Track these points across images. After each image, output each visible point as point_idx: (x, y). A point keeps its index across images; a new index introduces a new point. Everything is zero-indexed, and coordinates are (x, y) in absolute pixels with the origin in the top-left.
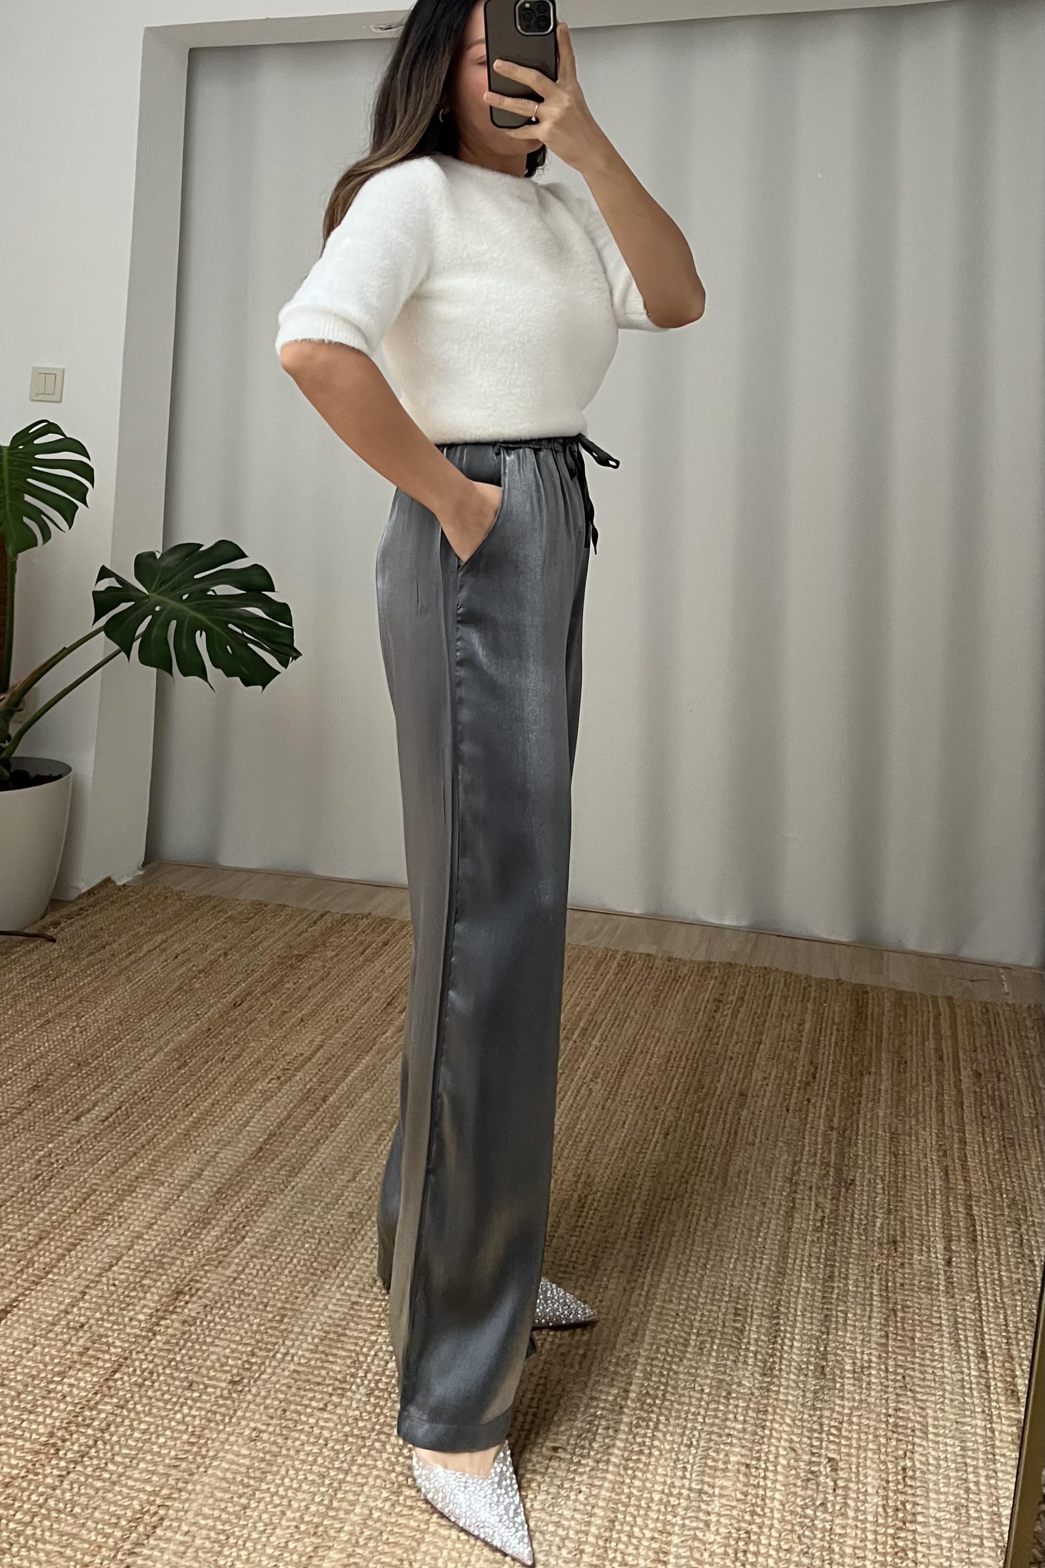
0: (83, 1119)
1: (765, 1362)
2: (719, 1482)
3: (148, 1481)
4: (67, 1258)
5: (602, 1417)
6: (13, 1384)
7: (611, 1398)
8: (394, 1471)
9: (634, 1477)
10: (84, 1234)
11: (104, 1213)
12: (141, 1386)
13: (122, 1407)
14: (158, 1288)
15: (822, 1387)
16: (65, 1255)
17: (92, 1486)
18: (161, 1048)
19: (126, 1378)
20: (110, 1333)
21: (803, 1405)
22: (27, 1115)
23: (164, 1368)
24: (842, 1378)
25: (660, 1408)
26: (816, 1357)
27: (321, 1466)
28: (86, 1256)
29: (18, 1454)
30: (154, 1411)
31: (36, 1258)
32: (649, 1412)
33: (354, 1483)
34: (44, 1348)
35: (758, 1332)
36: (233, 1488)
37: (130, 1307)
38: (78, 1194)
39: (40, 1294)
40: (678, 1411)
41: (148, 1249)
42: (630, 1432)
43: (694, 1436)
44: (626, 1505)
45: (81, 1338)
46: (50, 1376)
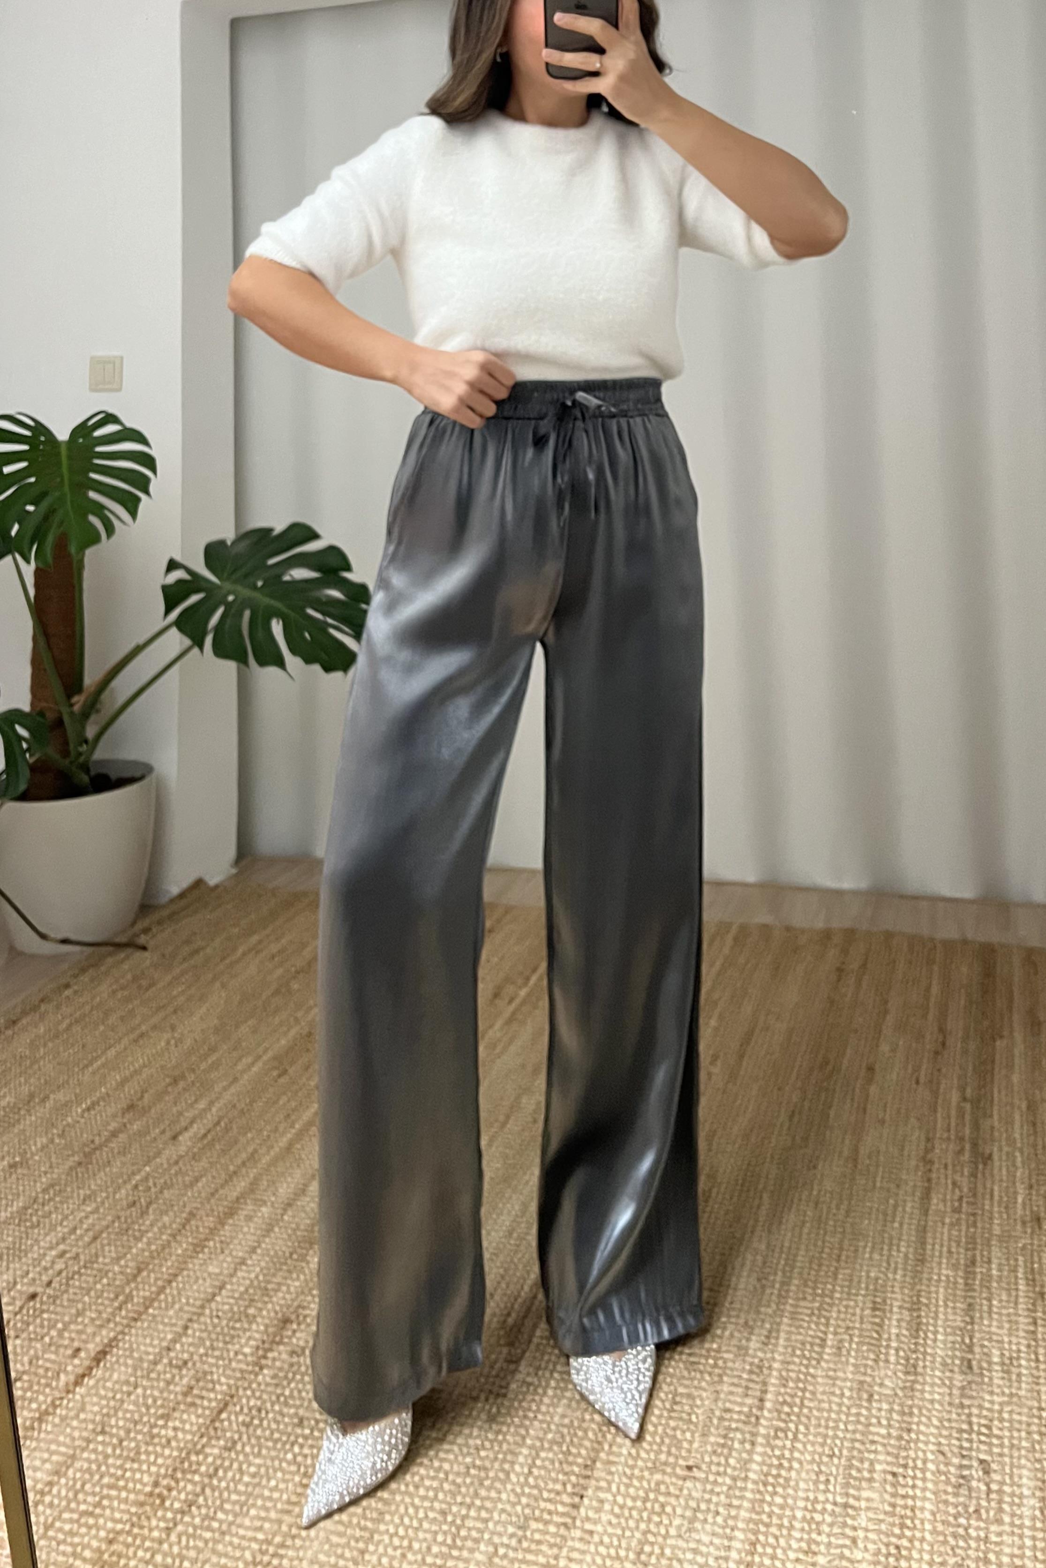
0: (181, 1138)
1: (907, 1359)
2: (865, 1494)
3: (260, 1529)
4: (168, 1291)
5: (737, 1429)
6: (114, 1431)
7: (746, 1409)
8: (518, 1504)
9: (775, 1493)
10: (185, 1263)
11: (205, 1239)
12: (248, 1425)
13: (230, 1450)
14: (263, 1317)
15: (970, 1383)
16: (164, 1288)
17: (200, 1537)
18: (260, 1057)
19: (233, 1418)
20: (214, 1370)
21: (950, 1404)
22: (122, 1137)
23: (273, 1405)
24: (990, 1371)
25: (798, 1416)
26: (961, 1350)
27: (441, 1502)
28: (187, 1286)
29: (123, 1506)
30: (264, 1452)
31: (135, 1293)
32: (785, 1421)
33: (478, 1519)
34: (146, 1390)
35: (899, 1327)
36: (349, 1531)
37: (236, 1340)
38: (178, 1220)
39: (140, 1331)
40: (818, 1419)
41: (253, 1276)
42: (768, 1444)
43: (836, 1445)
44: (767, 1525)
45: (186, 1376)
46: (153, 1420)
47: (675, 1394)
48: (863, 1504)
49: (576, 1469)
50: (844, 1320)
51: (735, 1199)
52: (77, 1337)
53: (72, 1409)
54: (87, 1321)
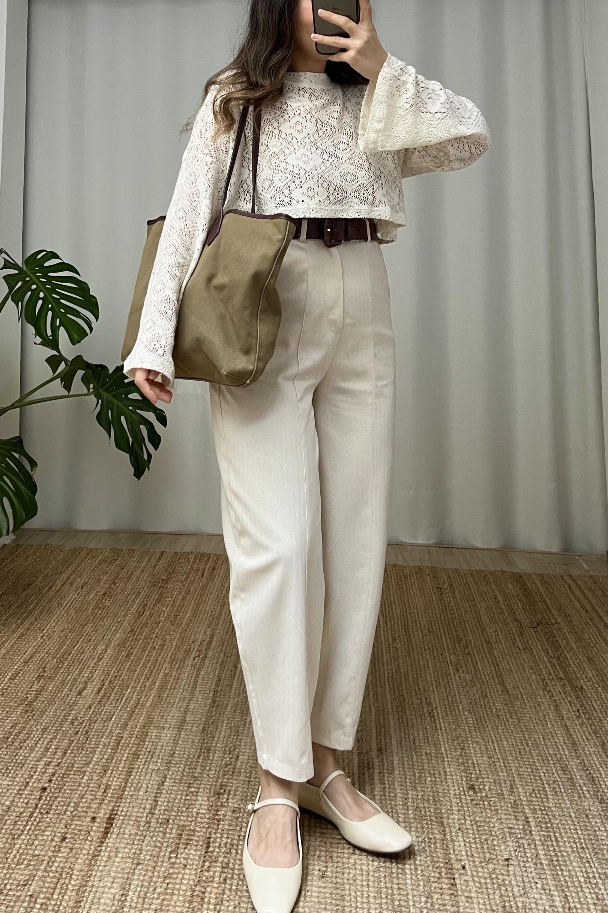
0: (84, 694)
4: (130, 781)
5: (521, 838)
6: (146, 862)
7: (521, 827)
8: (419, 885)
10: (132, 764)
12: (230, 853)
16: (128, 779)
19: (217, 850)
20: (189, 824)
23: (238, 841)
25: (553, 829)
28: (142, 778)
31: (110, 783)
32: (546, 832)
34: (152, 838)
37: (192, 806)
38: (112, 741)
39: (127, 805)
40: (564, 829)
41: (181, 769)
42: (543, 845)
43: (581, 843)
44: (568, 887)
45: (172, 828)
46: (167, 854)
47: (477, 822)
49: (442, 865)
50: (550, 777)
51: (450, 716)
52: (88, 810)
53: (110, 851)
54: (89, 801)
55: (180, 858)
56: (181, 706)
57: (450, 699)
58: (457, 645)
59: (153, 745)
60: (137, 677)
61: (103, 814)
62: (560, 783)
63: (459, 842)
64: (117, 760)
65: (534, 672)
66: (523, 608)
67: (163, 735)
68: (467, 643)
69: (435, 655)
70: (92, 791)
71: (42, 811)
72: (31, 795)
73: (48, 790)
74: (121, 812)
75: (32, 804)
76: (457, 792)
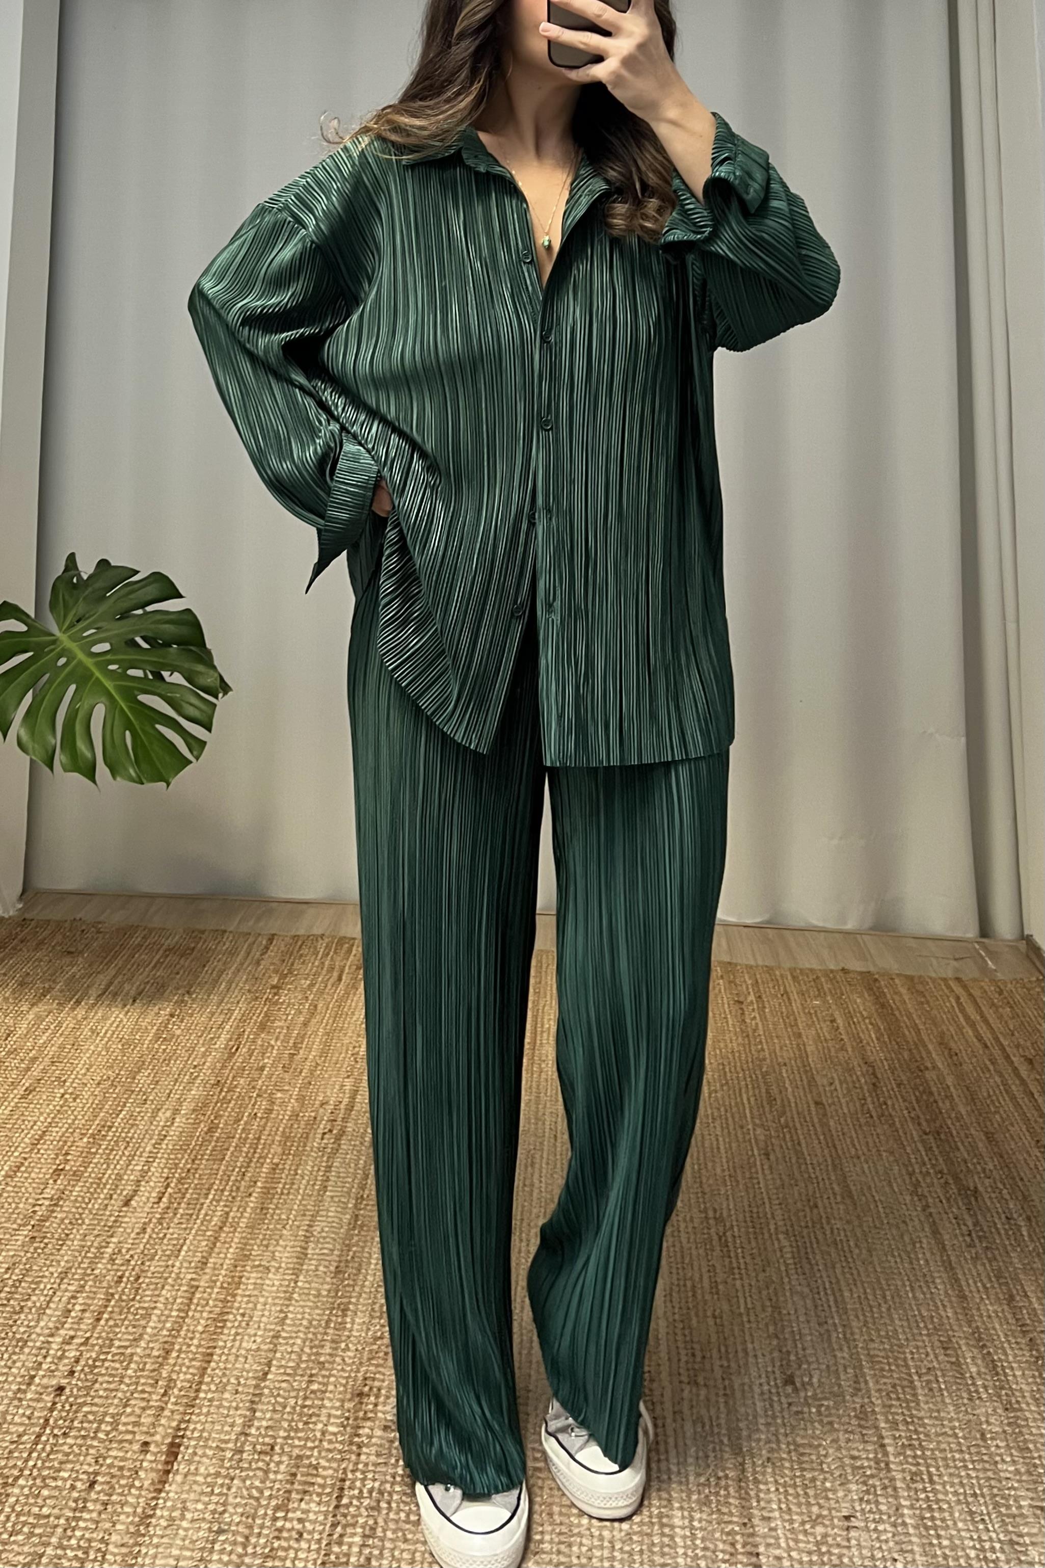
0: (133, 1204)
2: (1025, 1530)
4: (209, 1371)
5: (872, 1476)
6: (233, 1528)
7: (871, 1456)
10: (214, 1339)
11: (222, 1314)
12: (378, 1509)
13: (369, 1537)
16: (206, 1369)
19: (355, 1502)
20: (308, 1453)
22: (67, 1206)
23: (393, 1484)
25: (925, 1459)
28: (230, 1366)
30: (409, 1536)
31: (174, 1377)
32: (914, 1465)
34: (244, 1481)
37: (314, 1419)
38: (180, 1294)
39: (203, 1418)
40: (944, 1459)
41: (296, 1349)
42: (909, 1488)
45: (280, 1463)
46: (270, 1512)
47: (798, 1446)
48: (1028, 1542)
51: (754, 1244)
52: (136, 1429)
53: (173, 1508)
54: (138, 1411)
55: (291, 1520)
56: (298, 1227)
57: (755, 1210)
58: (767, 1109)
59: (248, 1302)
60: (224, 1171)
61: (161, 1438)
62: (939, 1373)
63: (766, 1483)
64: (188, 1330)
65: (896, 1161)
66: (878, 1039)
67: (267, 1282)
68: (783, 1106)
69: (731, 1128)
70: (143, 1391)
71: (56, 1431)
72: (38, 1400)
73: (67, 1391)
74: (193, 1431)
75: (40, 1418)
76: (766, 1388)
